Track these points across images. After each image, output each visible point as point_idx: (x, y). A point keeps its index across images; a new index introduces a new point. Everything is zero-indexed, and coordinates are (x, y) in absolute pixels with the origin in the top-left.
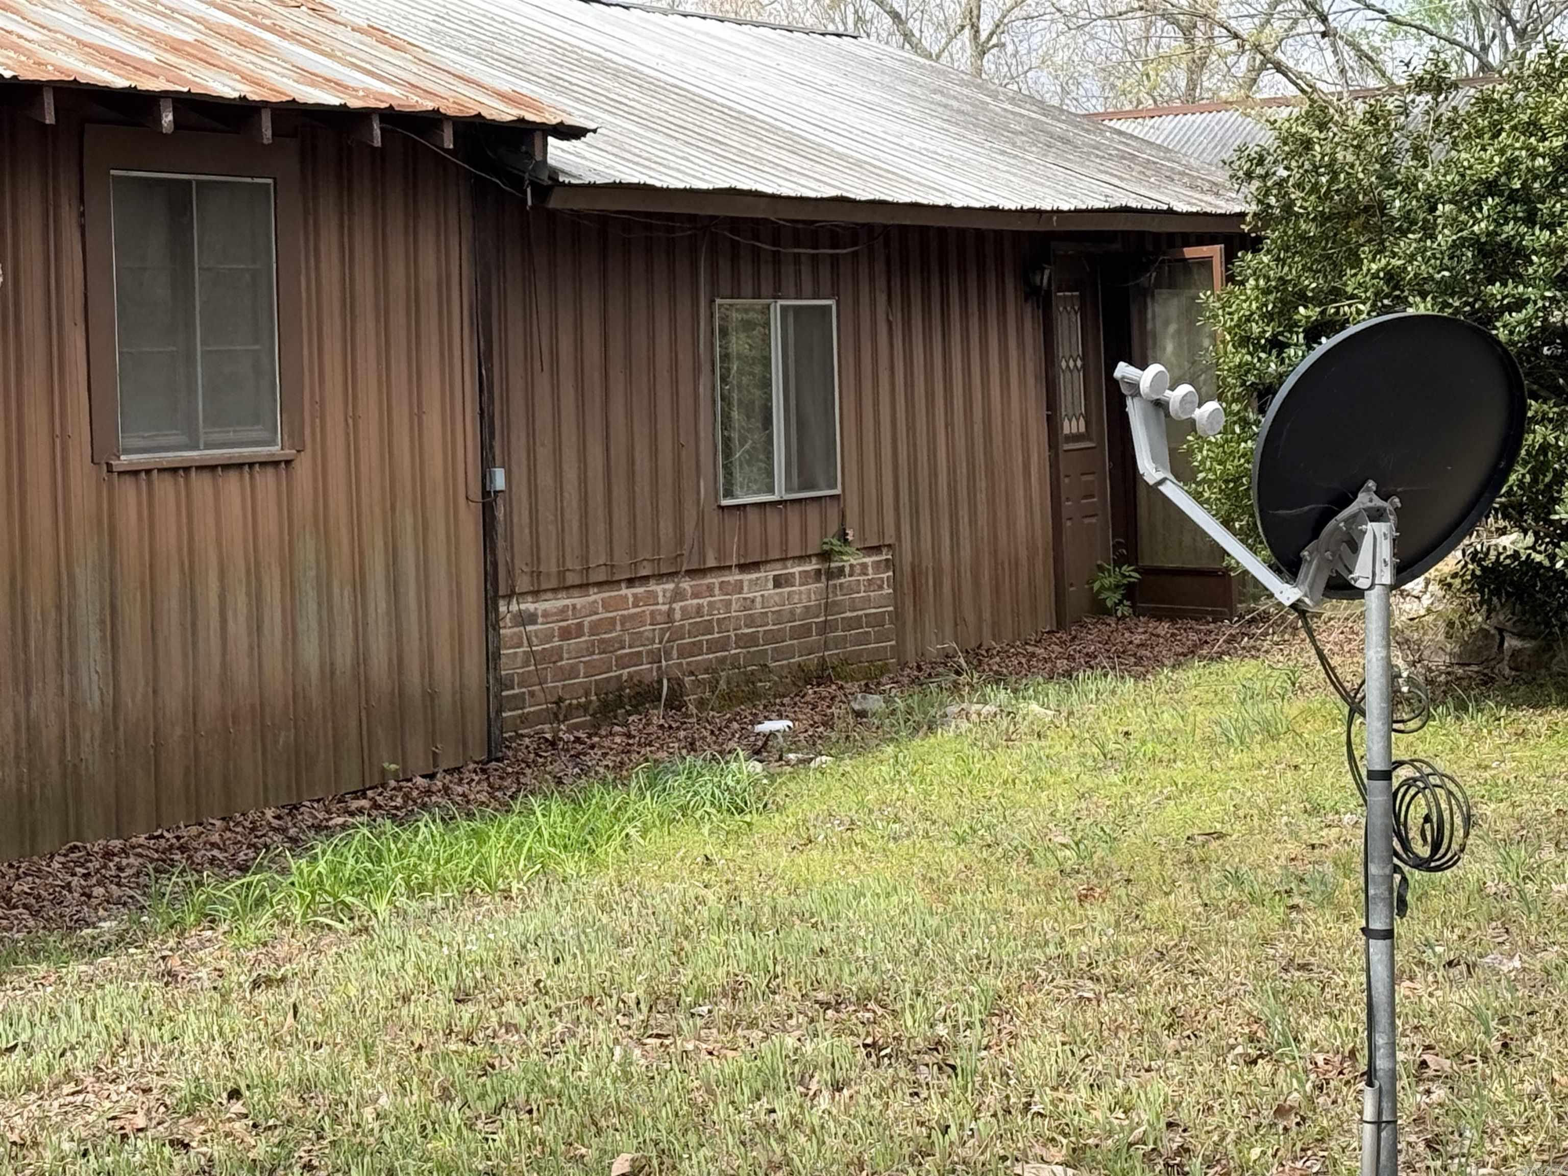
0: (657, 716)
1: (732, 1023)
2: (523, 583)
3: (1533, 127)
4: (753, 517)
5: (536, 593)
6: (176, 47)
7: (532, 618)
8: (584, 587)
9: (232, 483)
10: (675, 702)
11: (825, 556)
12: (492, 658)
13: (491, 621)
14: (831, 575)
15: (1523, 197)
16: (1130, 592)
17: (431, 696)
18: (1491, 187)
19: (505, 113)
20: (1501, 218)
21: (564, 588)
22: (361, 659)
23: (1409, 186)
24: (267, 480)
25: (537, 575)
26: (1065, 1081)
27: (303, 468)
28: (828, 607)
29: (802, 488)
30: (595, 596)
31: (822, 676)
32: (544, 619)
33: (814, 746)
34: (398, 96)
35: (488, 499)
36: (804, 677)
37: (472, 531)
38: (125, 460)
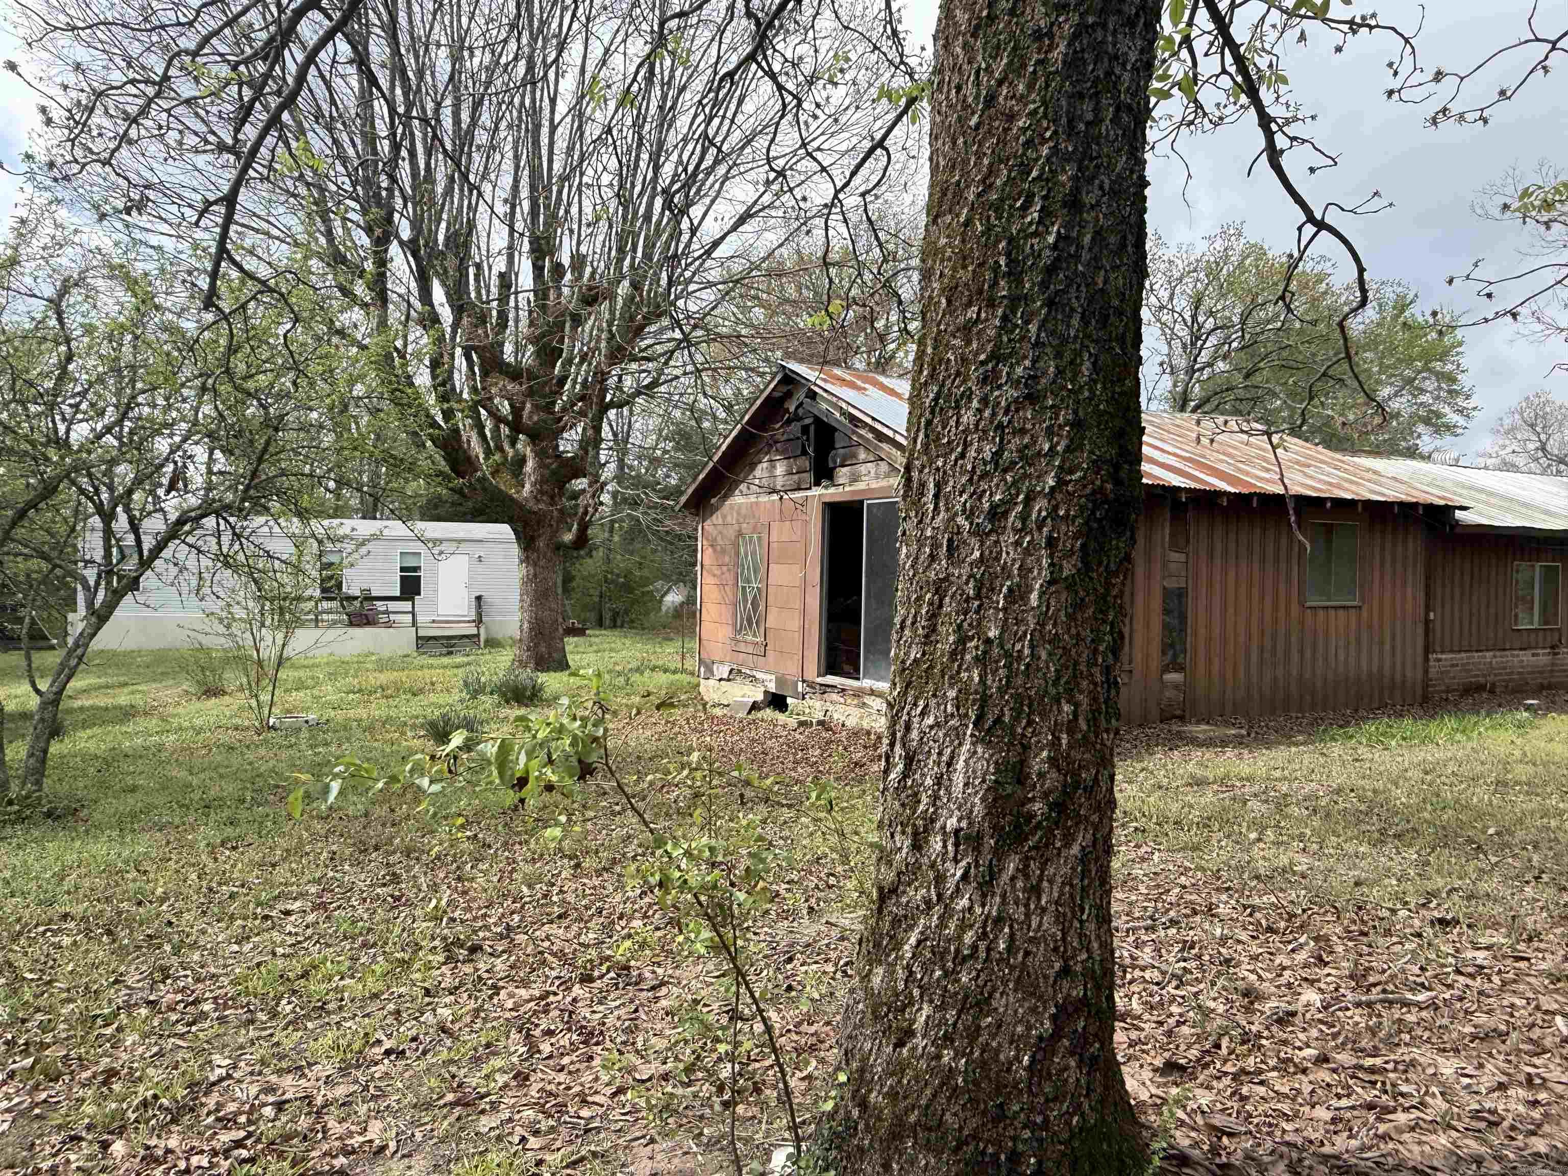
0: (1485, 695)
1: (1529, 793)
2: (1438, 649)
4: (1525, 634)
5: (1442, 652)
6: (1330, 484)
7: (1439, 660)
8: (1460, 651)
9: (1341, 613)
10: (1492, 691)
11: (1552, 647)
12: (1426, 672)
13: (1427, 659)
14: (1556, 654)
17: (1404, 682)
19: (1442, 502)
21: (1452, 651)
22: (1381, 668)
24: (1353, 612)
25: (1442, 646)
27: (1364, 609)
28: (1553, 664)
29: (1546, 623)
30: (1463, 655)
31: (1550, 687)
32: (1443, 660)
33: (1548, 710)
34: (1404, 498)
35: (1427, 622)
36: (1542, 687)
37: (1420, 630)
38: (1308, 604)
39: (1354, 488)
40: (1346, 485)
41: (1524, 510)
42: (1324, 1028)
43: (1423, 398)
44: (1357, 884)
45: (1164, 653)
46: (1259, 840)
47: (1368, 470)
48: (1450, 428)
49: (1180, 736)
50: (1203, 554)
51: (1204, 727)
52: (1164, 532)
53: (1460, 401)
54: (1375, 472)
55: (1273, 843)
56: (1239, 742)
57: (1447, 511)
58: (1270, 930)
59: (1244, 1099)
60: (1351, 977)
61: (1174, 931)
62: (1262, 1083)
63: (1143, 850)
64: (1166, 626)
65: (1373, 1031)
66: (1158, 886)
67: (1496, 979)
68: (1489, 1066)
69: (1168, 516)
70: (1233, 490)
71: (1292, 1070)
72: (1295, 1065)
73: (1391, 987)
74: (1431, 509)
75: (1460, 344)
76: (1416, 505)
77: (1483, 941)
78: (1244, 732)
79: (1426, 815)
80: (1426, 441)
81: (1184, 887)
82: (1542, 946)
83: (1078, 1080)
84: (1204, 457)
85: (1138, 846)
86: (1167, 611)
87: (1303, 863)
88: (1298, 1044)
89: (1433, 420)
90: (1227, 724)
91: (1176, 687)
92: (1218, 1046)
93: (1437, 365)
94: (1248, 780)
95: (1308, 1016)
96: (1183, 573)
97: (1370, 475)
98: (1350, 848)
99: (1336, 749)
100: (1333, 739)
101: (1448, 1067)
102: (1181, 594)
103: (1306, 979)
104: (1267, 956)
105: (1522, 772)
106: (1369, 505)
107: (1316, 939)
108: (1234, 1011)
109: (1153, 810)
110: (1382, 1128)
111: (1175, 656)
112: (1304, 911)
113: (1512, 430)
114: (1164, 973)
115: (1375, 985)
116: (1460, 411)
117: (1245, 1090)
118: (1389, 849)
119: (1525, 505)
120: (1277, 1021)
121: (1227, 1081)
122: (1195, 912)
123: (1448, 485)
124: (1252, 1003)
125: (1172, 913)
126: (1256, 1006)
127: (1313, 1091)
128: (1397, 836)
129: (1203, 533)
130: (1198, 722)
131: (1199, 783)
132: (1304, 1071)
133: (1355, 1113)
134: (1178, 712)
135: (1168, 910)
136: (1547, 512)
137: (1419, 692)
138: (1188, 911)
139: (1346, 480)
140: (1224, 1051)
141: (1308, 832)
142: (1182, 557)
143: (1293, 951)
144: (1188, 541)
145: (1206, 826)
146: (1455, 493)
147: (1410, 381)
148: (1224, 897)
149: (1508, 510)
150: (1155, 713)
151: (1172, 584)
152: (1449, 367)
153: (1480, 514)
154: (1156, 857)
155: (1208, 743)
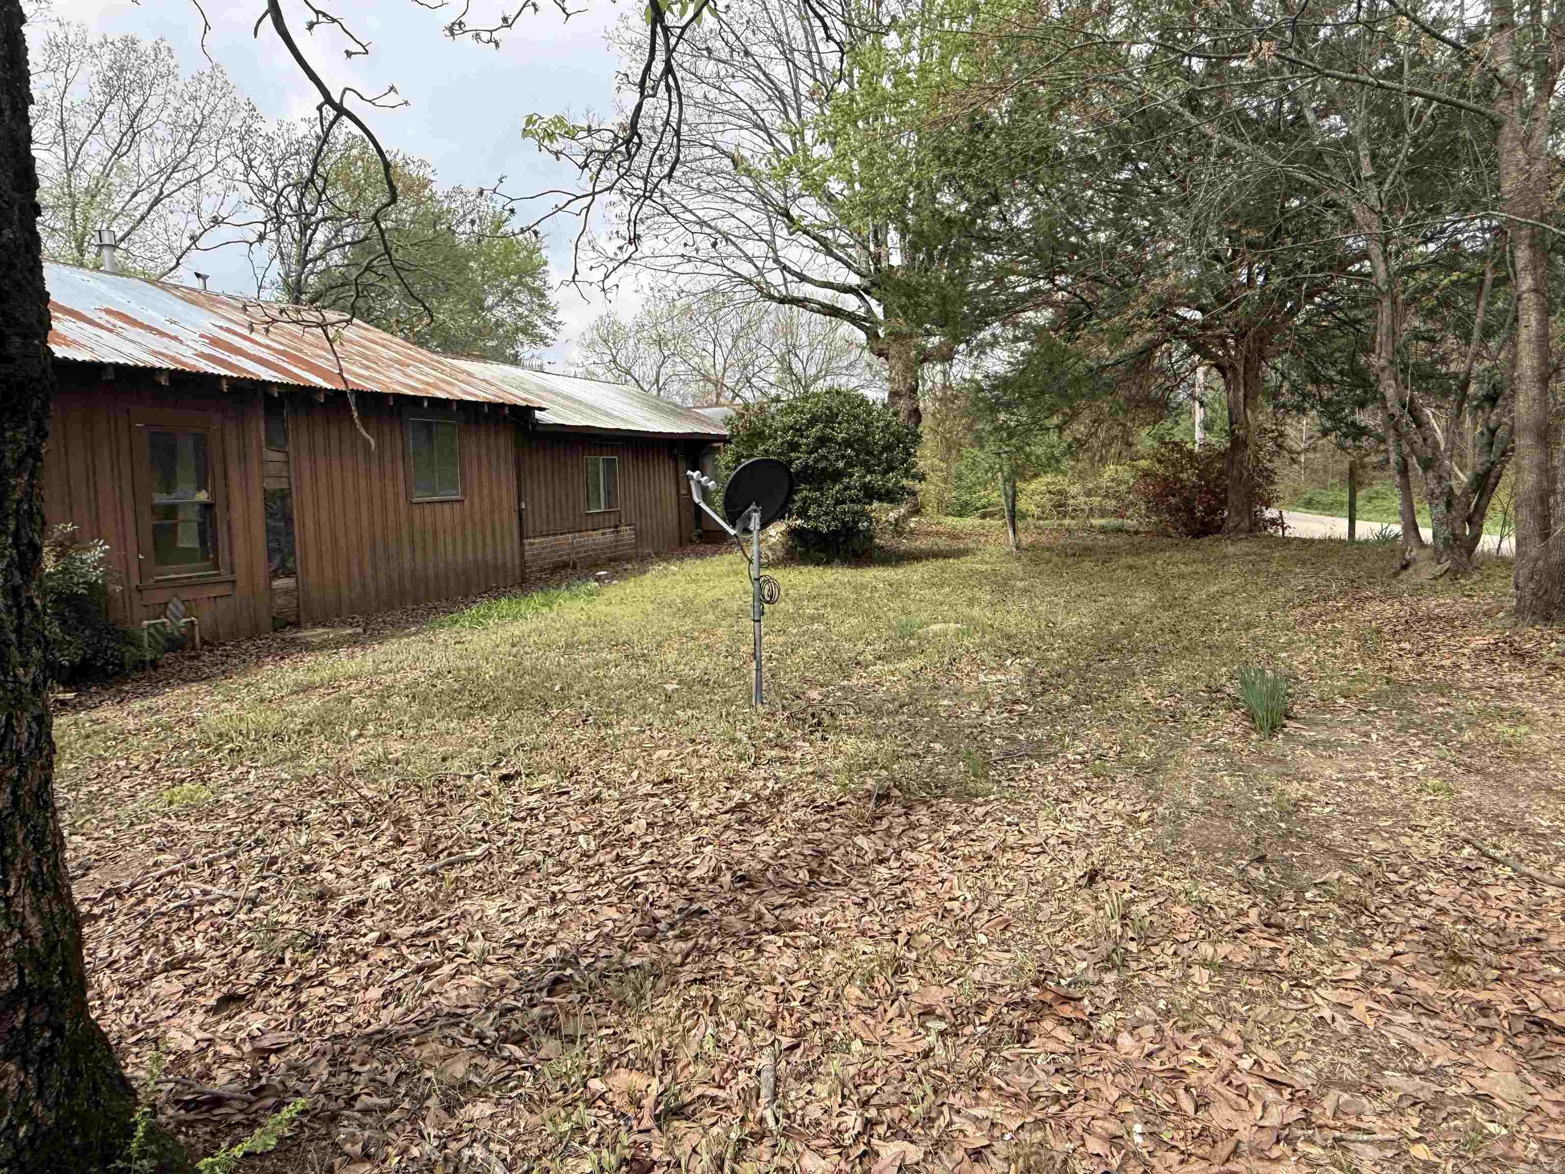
0: (569, 571)
1: (588, 651)
2: (530, 534)
3: (802, 412)
4: (596, 516)
5: (534, 537)
6: (428, 384)
7: (532, 544)
8: (548, 535)
9: (446, 507)
10: (574, 567)
11: (615, 527)
12: (522, 556)
13: (522, 545)
14: (617, 532)
15: (800, 430)
16: (700, 536)
17: (505, 564)
18: (791, 427)
19: (522, 403)
20: (794, 436)
21: (542, 536)
22: (485, 556)
23: (770, 427)
24: (457, 506)
25: (534, 532)
26: (677, 663)
27: (467, 502)
28: (617, 541)
29: (609, 508)
30: (551, 538)
31: (616, 559)
32: (537, 544)
33: (613, 578)
34: (492, 399)
35: (520, 511)
36: (610, 560)
37: (515, 520)
38: (415, 500)
39: (449, 388)
40: (442, 385)
41: (589, 412)
42: (390, 907)
43: (520, 310)
44: (444, 759)
45: (270, 559)
46: (360, 736)
47: (463, 371)
48: (543, 338)
49: (293, 641)
50: (304, 451)
51: (320, 631)
52: (258, 428)
53: (549, 315)
54: (469, 374)
55: (374, 736)
56: (354, 641)
57: (529, 410)
58: (357, 824)
59: (301, 1006)
60: (424, 850)
61: (259, 850)
62: (321, 984)
63: (238, 771)
64: (269, 530)
65: (433, 897)
66: (250, 806)
67: (541, 817)
68: (526, 896)
69: (262, 413)
70: (329, 387)
71: (353, 960)
72: (356, 955)
73: (456, 849)
74: (514, 408)
75: (546, 263)
76: (502, 405)
77: (537, 786)
78: (360, 630)
79: (508, 684)
80: (526, 351)
81: (277, 801)
82: (580, 778)
83: (22, 1084)
84: (301, 351)
85: (232, 768)
86: (270, 515)
87: (397, 749)
88: (364, 931)
89: (527, 329)
90: (344, 624)
91: (286, 592)
92: (281, 961)
93: (529, 280)
94: (355, 678)
95: (378, 900)
96: (285, 474)
97: (464, 377)
98: (442, 726)
99: (443, 635)
100: (442, 626)
101: (492, 908)
102: (285, 495)
103: (382, 864)
104: (348, 851)
105: (584, 633)
106: (463, 404)
107: (396, 822)
108: (307, 918)
109: (251, 726)
110: (427, 986)
111: (283, 561)
112: (391, 797)
113: (593, 343)
114: (236, 900)
115: (442, 851)
116: (549, 324)
117: (303, 998)
118: (476, 721)
119: (592, 408)
120: (346, 915)
121: (286, 994)
122: (283, 825)
123: (533, 388)
124: (325, 904)
125: (260, 832)
126: (329, 906)
127: (371, 973)
128: (484, 707)
129: (303, 430)
130: (315, 626)
131: (306, 689)
132: (365, 957)
133: (406, 980)
134: (293, 618)
135: (255, 830)
136: (607, 414)
137: (518, 573)
138: (276, 826)
139: (443, 381)
140: (288, 963)
141: (406, 719)
142: (280, 456)
143: (375, 839)
144: (287, 439)
145: (308, 732)
146: (538, 396)
147: (509, 293)
148: (316, 803)
149: (576, 411)
150: (267, 623)
151: (272, 485)
152: (538, 283)
153: (556, 414)
154: (252, 776)
155: (322, 646)
